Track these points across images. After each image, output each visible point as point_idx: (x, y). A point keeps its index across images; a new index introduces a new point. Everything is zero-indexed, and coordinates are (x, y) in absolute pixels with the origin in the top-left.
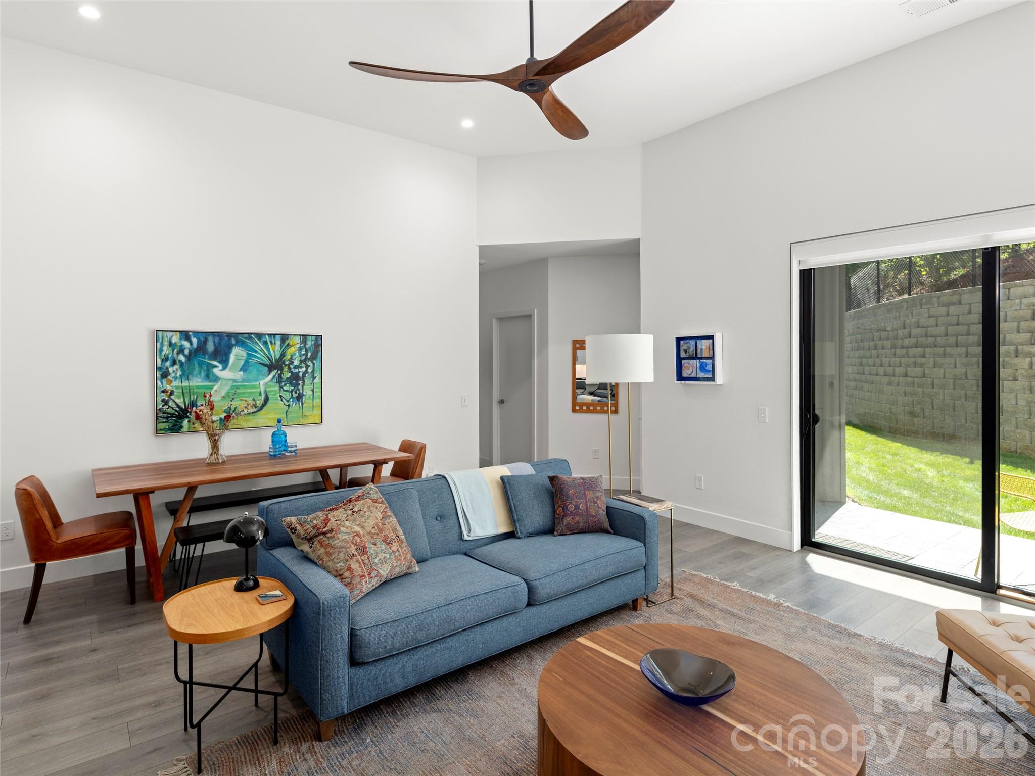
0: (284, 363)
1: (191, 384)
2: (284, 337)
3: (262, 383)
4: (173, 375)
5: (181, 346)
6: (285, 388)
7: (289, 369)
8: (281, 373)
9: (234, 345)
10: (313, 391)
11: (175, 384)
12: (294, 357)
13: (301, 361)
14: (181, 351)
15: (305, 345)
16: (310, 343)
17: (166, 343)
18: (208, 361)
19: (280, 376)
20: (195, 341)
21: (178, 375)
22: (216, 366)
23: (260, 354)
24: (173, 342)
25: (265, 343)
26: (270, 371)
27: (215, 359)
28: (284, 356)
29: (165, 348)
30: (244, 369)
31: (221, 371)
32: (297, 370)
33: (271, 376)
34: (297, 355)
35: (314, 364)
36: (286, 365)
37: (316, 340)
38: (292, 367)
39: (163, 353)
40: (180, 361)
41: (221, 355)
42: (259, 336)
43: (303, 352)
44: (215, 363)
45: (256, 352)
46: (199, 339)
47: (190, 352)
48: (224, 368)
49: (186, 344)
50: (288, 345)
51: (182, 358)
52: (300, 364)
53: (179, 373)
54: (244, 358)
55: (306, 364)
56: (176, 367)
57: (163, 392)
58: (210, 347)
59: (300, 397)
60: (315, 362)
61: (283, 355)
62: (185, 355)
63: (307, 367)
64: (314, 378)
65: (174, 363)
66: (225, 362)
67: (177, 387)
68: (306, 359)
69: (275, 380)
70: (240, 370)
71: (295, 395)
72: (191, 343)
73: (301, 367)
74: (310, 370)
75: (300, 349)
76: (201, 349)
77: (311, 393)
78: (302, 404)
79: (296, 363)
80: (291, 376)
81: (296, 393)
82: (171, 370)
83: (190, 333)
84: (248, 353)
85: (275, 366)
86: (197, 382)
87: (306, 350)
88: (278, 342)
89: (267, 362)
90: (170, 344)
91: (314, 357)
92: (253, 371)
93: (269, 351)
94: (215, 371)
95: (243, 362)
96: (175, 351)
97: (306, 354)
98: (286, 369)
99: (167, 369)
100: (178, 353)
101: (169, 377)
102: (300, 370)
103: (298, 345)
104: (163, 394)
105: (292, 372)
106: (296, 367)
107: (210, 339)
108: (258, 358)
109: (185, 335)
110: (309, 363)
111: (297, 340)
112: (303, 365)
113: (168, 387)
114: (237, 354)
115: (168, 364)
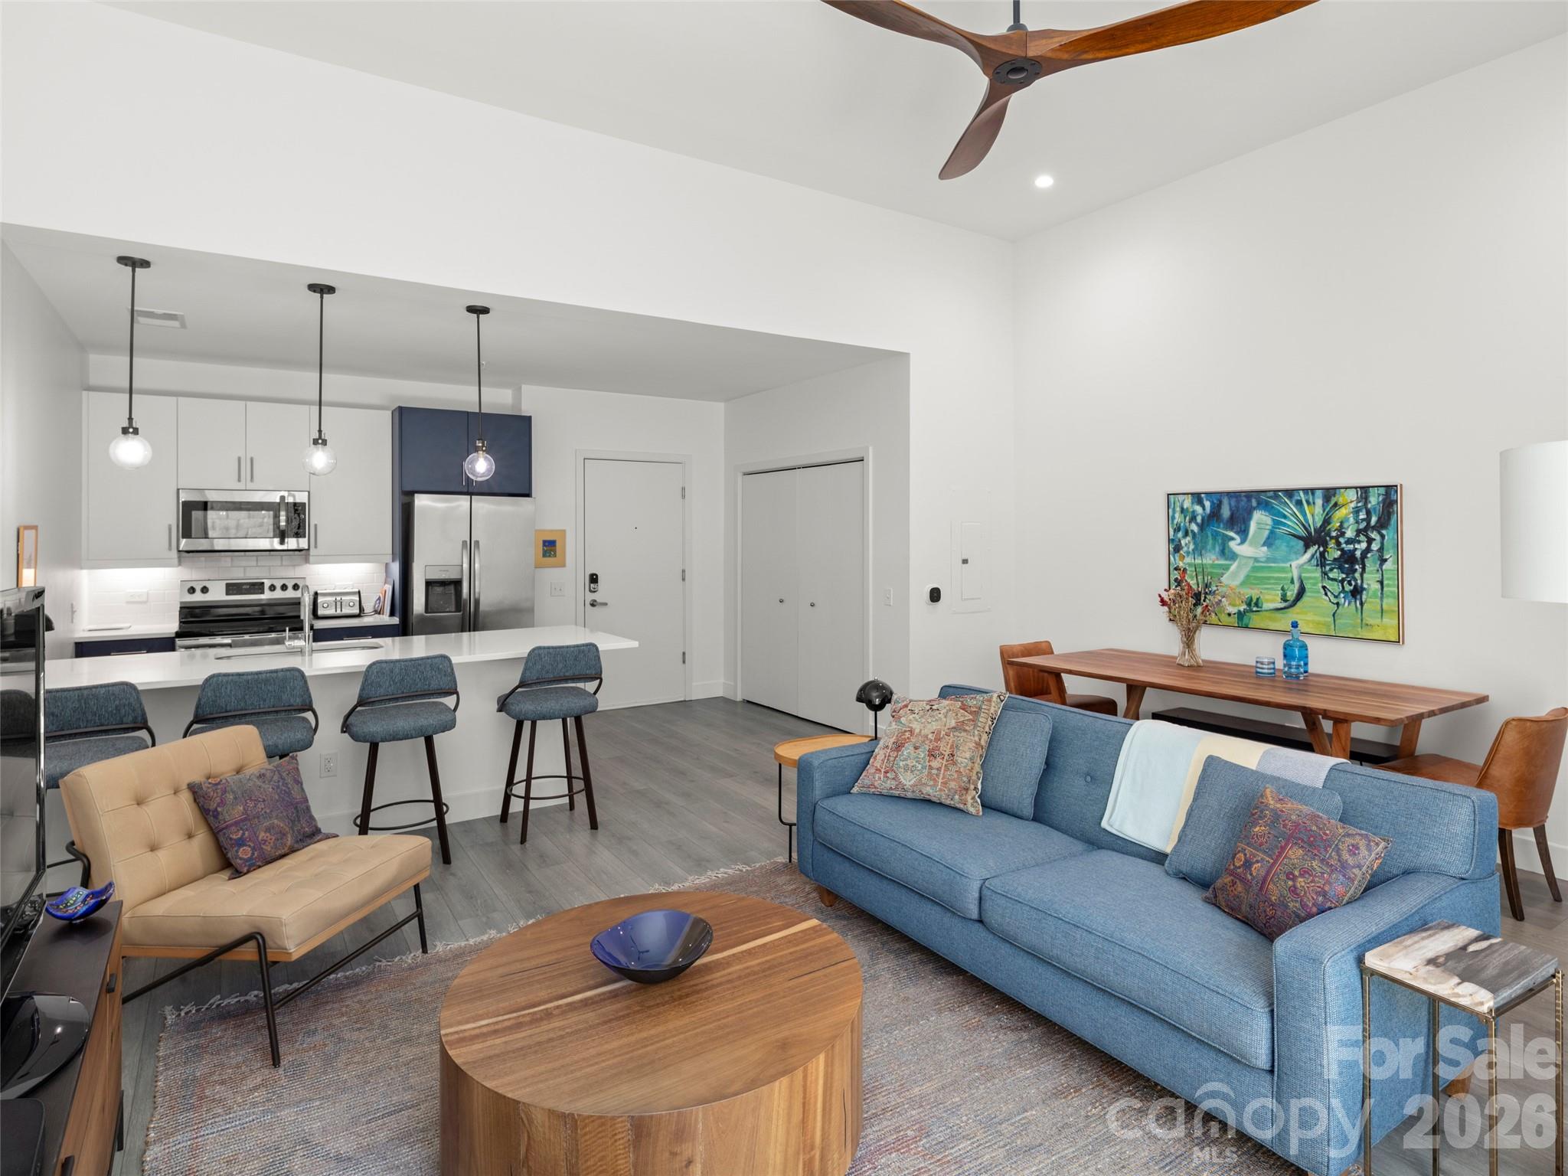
0: (1328, 534)
1: (1204, 562)
2: (1329, 493)
3: (1294, 564)
4: (1185, 549)
5: (1194, 512)
6: (1331, 575)
7: (1338, 544)
8: (1325, 551)
9: (1255, 508)
10: (1381, 583)
11: (1188, 560)
12: (1345, 525)
13: (1359, 532)
14: (1193, 519)
15: (1366, 504)
16: (1374, 500)
17: (1178, 509)
18: (1225, 532)
19: (1322, 555)
20: (1207, 504)
21: (1190, 550)
22: (1232, 539)
23: (1291, 520)
24: (1185, 507)
25: (1299, 503)
26: (1307, 547)
27: (1232, 529)
28: (1329, 524)
29: (1177, 515)
30: (1269, 542)
31: (1239, 544)
32: (1351, 547)
33: (1308, 555)
34: (1352, 520)
35: (1383, 537)
36: (1332, 538)
37: (1387, 494)
38: (1342, 540)
39: (1175, 522)
40: (1192, 531)
41: (1239, 522)
42: (1290, 493)
43: (1362, 515)
44: (1232, 534)
45: (1285, 517)
46: (1212, 503)
47: (1203, 520)
48: (1243, 542)
49: (1198, 509)
50: (1336, 505)
51: (1194, 527)
52: (1358, 535)
53: (1192, 547)
54: (1269, 527)
55: (1367, 536)
56: (1188, 539)
57: (1176, 569)
58: (1226, 512)
59: (1357, 592)
60: (1384, 532)
61: (1327, 521)
62: (1197, 524)
63: (1370, 541)
64: (1383, 561)
65: (1186, 534)
66: (1244, 533)
67: (1190, 565)
68: (1366, 529)
69: (1314, 562)
70: (1264, 545)
71: (1348, 588)
72: (1204, 508)
73: (1359, 542)
74: (1375, 546)
75: (1357, 511)
76: (1215, 515)
77: (1378, 586)
78: (1362, 604)
79: (1350, 533)
80: (1341, 556)
81: (1350, 584)
82: (1183, 542)
83: (1203, 495)
84: (1273, 520)
85: (1316, 538)
86: (1210, 559)
87: (1368, 513)
88: (1319, 502)
89: (1302, 532)
90: (1182, 510)
91: (1383, 523)
92: (1282, 547)
93: (1305, 515)
94: (1232, 544)
95: (1267, 533)
96: (1188, 518)
97: (1368, 520)
98: (1332, 544)
99: (1180, 541)
100: (1190, 522)
101: (1181, 552)
102: (1357, 546)
103: (1353, 505)
104: (1175, 572)
105: (1342, 550)
106: (1349, 541)
107: (1225, 501)
108: (1289, 526)
109: (1197, 497)
110: (1374, 535)
111: (1352, 495)
112: (1362, 538)
113: (1181, 564)
114: (1260, 520)
115: (1180, 535)
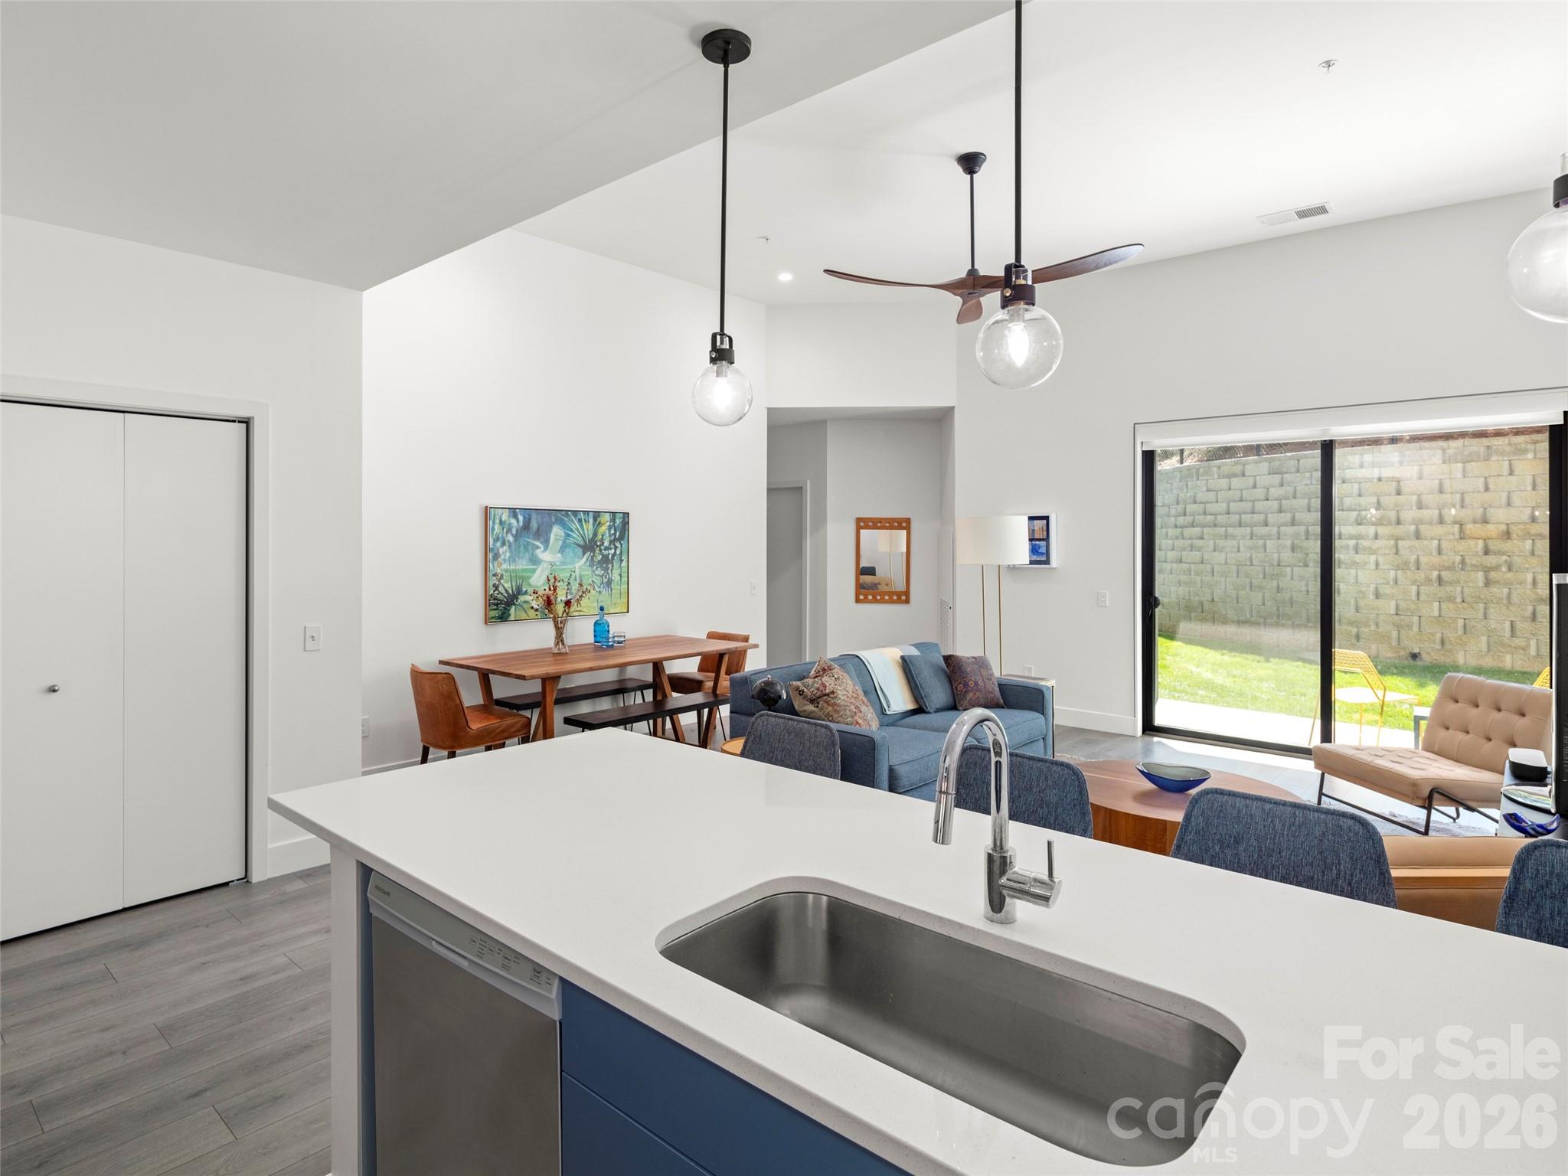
0: (596, 544)
1: (517, 567)
2: (597, 514)
3: (577, 566)
4: (502, 557)
5: (510, 524)
6: (597, 573)
7: (601, 550)
8: (594, 555)
9: (554, 523)
10: (620, 575)
11: (504, 566)
12: (604, 537)
13: (611, 542)
14: (509, 530)
15: (614, 524)
16: (618, 521)
17: (497, 521)
18: (533, 542)
19: (592, 557)
20: (521, 518)
21: (507, 558)
22: (538, 548)
23: (575, 533)
24: (503, 519)
25: (580, 521)
26: (584, 554)
27: (538, 540)
28: (596, 536)
29: (496, 527)
30: (562, 550)
31: (543, 552)
32: (607, 552)
33: (585, 559)
34: (607, 535)
35: (622, 545)
36: (597, 546)
37: (624, 518)
38: (602, 548)
39: (495, 533)
40: (509, 541)
41: (542, 534)
42: (575, 513)
43: (612, 532)
44: (538, 543)
45: (572, 531)
46: (524, 517)
47: (517, 531)
48: (546, 549)
49: (513, 521)
50: (600, 523)
51: (510, 538)
52: (610, 545)
53: (508, 555)
54: (562, 538)
55: (614, 545)
56: (505, 547)
57: (494, 575)
58: (534, 525)
59: (609, 583)
60: (622, 542)
61: (595, 535)
62: (512, 534)
63: (616, 548)
64: (622, 561)
65: (504, 544)
66: (546, 542)
67: (506, 571)
68: (615, 539)
69: (588, 563)
70: (559, 552)
71: (605, 580)
72: (518, 521)
73: (611, 549)
74: (618, 552)
75: (610, 528)
76: (527, 527)
77: (619, 578)
78: (611, 590)
79: (606, 544)
80: (602, 559)
81: (606, 578)
82: (501, 551)
83: (518, 510)
84: (565, 533)
85: (589, 546)
86: (522, 565)
87: (615, 530)
88: (591, 520)
89: (582, 543)
90: (501, 522)
91: (621, 538)
92: (569, 552)
93: (583, 530)
94: (538, 552)
95: (561, 543)
96: (505, 530)
97: (615, 534)
98: (597, 551)
99: (498, 549)
100: (507, 533)
101: (499, 560)
102: (610, 552)
103: (608, 524)
104: (494, 578)
105: (603, 555)
106: (607, 549)
107: (534, 516)
108: (574, 538)
109: (513, 511)
110: (618, 544)
111: (607, 517)
112: (612, 546)
113: (499, 571)
114: (557, 531)
115: (499, 544)
